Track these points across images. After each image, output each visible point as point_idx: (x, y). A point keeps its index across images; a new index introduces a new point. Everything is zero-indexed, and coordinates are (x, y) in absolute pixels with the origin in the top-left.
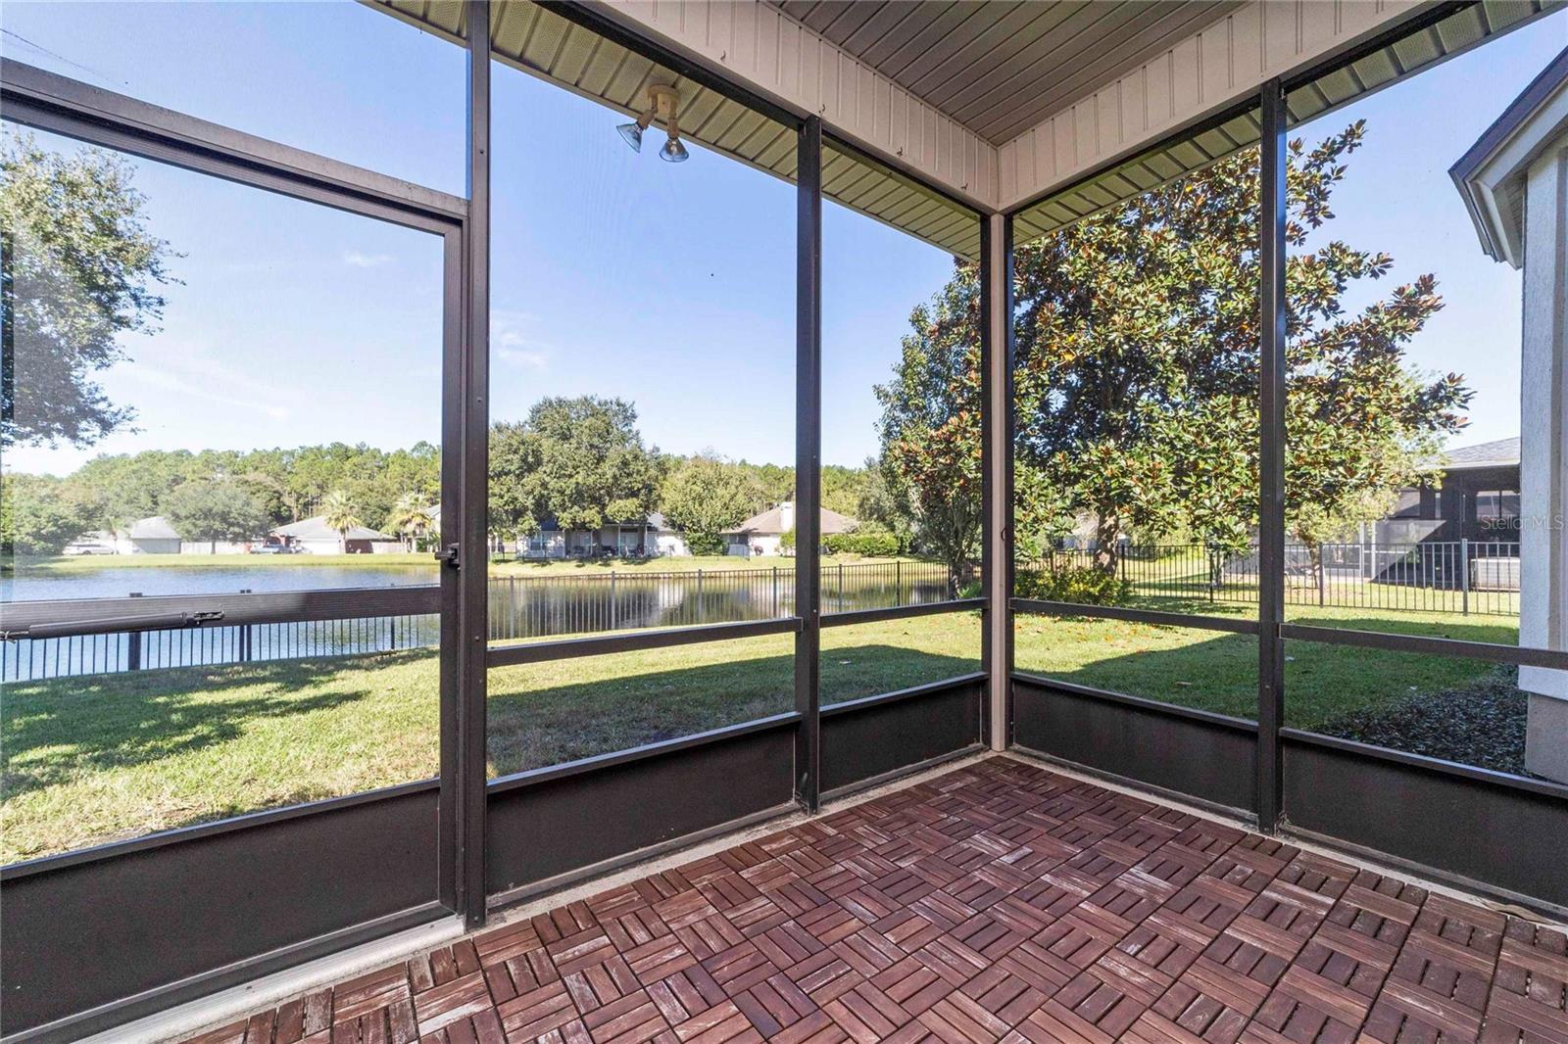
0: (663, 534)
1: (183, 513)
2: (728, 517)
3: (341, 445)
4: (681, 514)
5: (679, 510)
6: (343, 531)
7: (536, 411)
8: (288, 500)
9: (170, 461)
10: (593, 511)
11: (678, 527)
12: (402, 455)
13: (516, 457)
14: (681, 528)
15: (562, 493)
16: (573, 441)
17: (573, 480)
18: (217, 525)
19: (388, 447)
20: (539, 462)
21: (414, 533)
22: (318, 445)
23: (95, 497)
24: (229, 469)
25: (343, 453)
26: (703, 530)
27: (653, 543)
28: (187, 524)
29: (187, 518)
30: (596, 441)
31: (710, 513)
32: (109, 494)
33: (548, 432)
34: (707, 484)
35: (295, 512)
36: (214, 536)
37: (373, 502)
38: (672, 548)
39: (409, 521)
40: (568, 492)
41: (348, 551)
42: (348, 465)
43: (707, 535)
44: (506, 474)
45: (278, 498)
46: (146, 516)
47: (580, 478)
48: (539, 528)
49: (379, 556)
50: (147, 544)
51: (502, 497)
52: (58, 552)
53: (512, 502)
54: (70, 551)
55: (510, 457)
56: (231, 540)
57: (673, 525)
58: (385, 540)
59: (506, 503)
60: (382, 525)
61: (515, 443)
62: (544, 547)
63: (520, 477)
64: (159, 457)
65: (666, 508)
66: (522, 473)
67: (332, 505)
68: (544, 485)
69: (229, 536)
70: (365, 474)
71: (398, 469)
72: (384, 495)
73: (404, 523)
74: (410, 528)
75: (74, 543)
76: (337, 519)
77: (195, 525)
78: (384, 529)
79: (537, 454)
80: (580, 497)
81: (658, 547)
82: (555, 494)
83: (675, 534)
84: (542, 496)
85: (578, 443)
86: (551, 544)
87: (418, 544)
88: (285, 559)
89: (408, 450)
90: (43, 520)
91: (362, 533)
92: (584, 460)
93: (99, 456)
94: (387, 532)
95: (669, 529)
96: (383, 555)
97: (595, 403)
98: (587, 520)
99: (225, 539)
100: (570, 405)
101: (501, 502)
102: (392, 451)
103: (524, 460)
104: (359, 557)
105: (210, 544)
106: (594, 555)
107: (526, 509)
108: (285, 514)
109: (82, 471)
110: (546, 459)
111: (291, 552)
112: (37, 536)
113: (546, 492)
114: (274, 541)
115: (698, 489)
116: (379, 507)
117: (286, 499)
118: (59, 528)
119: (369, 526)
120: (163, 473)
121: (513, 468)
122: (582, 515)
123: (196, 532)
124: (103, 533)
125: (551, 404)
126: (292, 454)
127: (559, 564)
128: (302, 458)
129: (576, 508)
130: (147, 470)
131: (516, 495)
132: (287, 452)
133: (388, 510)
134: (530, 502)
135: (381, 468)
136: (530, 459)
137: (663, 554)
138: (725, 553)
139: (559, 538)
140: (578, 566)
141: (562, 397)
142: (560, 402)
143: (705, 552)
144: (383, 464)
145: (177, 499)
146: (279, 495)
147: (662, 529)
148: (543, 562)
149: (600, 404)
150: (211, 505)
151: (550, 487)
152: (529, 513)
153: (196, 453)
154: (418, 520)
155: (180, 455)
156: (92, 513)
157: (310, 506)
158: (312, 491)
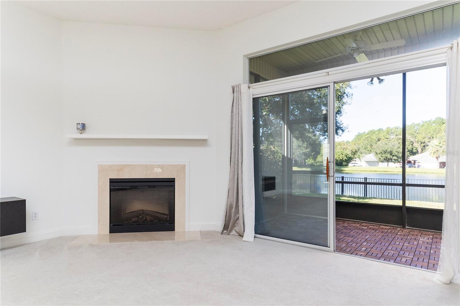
1: (378, 152)
3: (440, 118)
6: (437, 158)
8: (416, 145)
9: (377, 133)
18: (389, 156)
22: (430, 120)
23: (355, 148)
24: (395, 134)
28: (379, 156)
29: (379, 154)
32: (360, 146)
35: (419, 150)
36: (388, 160)
42: (442, 127)
45: (412, 144)
46: (370, 153)
50: (370, 163)
52: (347, 165)
54: (350, 165)
56: (393, 162)
64: (373, 132)
67: (432, 146)
69: (393, 160)
75: (351, 163)
76: (434, 153)
77: (382, 156)
90: (344, 155)
93: (358, 134)
99: (392, 161)
105: (387, 163)
108: (414, 151)
109: (354, 139)
111: (415, 167)
114: (409, 162)
118: (347, 158)
120: (375, 137)
123: (382, 159)
124: (357, 159)
126: (418, 125)
128: (423, 126)
130: (370, 137)
132: (417, 124)
145: (377, 147)
150: (386, 148)
153: (384, 129)
155: (380, 130)
156: (355, 153)
157: (424, 147)
158: (426, 140)
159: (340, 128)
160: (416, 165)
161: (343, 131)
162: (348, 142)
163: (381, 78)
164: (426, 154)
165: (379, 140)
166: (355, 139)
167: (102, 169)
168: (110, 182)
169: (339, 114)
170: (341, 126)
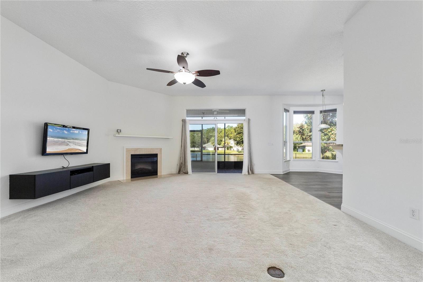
6: (213, 145)
22: (210, 128)
35: (206, 142)
39: (225, 143)
44: (241, 133)
49: (220, 151)
51: (240, 138)
55: (241, 129)
58: (221, 147)
59: (241, 140)
60: (221, 144)
67: (212, 140)
72: (221, 138)
74: (225, 145)
76: (213, 143)
78: (221, 145)
87: (227, 148)
111: (205, 150)
116: (220, 140)
132: (207, 130)
154: (227, 143)
157: (208, 140)
158: (209, 137)
164: (209, 143)
167: (128, 150)
168: (131, 156)
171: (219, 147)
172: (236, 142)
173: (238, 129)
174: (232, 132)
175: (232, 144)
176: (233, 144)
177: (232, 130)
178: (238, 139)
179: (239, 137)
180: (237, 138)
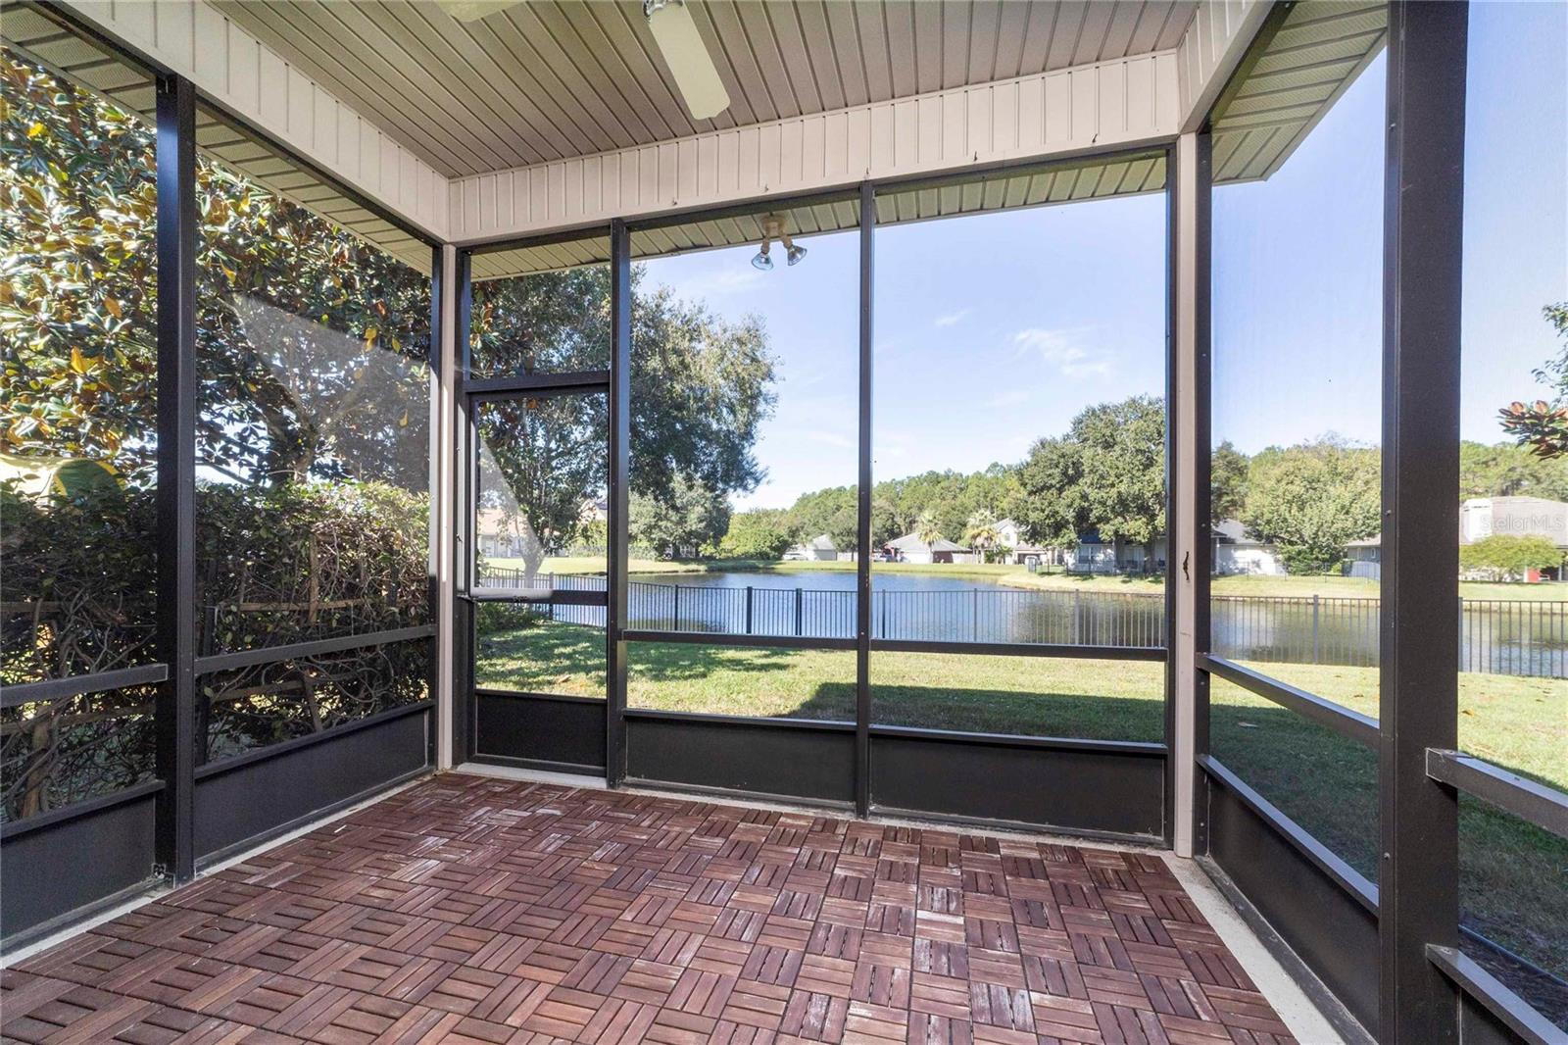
0: (1243, 547)
1: (836, 532)
2: (1349, 524)
3: (934, 473)
4: (1269, 522)
5: (1267, 516)
6: (930, 544)
7: (1078, 422)
8: (899, 520)
9: (835, 495)
10: (1139, 522)
11: (1264, 538)
12: (978, 476)
13: (1056, 471)
14: (1270, 539)
15: (1103, 504)
16: (1116, 448)
17: (1115, 490)
18: (854, 540)
19: (968, 471)
20: (1079, 474)
21: (983, 545)
22: (918, 474)
23: (797, 523)
25: (934, 479)
26: (1304, 542)
27: (1230, 558)
28: (838, 539)
29: (839, 535)
30: (1143, 445)
31: (1315, 520)
32: (806, 521)
33: (1090, 442)
34: (1312, 482)
35: (903, 528)
36: (852, 548)
37: (954, 519)
38: (1257, 564)
39: (979, 535)
40: (1110, 502)
41: (935, 561)
42: (938, 489)
43: (1312, 549)
44: (1048, 488)
45: (892, 519)
46: (822, 534)
47: (1123, 488)
48: (1080, 541)
49: (958, 565)
50: (822, 554)
51: (1043, 511)
52: (780, 558)
53: (1053, 516)
54: (786, 557)
55: (1050, 471)
57: (1259, 536)
58: (962, 552)
59: (1048, 517)
60: (960, 538)
61: (1055, 457)
62: (1093, 561)
63: (1060, 490)
64: (830, 492)
65: (1249, 515)
66: (1063, 486)
67: (923, 523)
68: (1084, 497)
70: (949, 496)
71: (975, 489)
72: (962, 512)
73: (974, 537)
74: (979, 541)
75: (787, 553)
76: (926, 534)
77: (843, 541)
78: (961, 542)
79: (1077, 465)
80: (1123, 506)
81: (1235, 562)
82: (1096, 505)
83: (1262, 548)
84: (1083, 508)
85: (1123, 449)
86: (1100, 557)
87: (987, 555)
88: (892, 566)
89: (983, 472)
90: (774, 538)
91: (945, 545)
92: (1127, 467)
94: (962, 545)
95: (1252, 541)
96: (961, 565)
97: (1145, 403)
98: (1132, 532)
100: (1116, 410)
101: (1042, 516)
102: (971, 474)
103: (1065, 474)
104: (942, 566)
105: (851, 554)
106: (1145, 571)
107: (1067, 522)
108: (896, 531)
110: (1087, 470)
111: (896, 561)
112: (771, 547)
113: (1086, 504)
114: (888, 552)
115: (1297, 488)
116: (959, 523)
117: (898, 519)
118: (781, 542)
119: (951, 540)
120: (831, 503)
121: (1054, 482)
122: (1126, 526)
124: (799, 546)
125: (1094, 411)
126: (902, 483)
127: (1104, 578)
128: (908, 485)
129: (1120, 519)
130: (823, 502)
131: (1057, 508)
132: (899, 482)
133: (964, 525)
134: (1070, 515)
135: (962, 489)
136: (1071, 472)
137: (1242, 571)
138: (1345, 572)
139: (1109, 551)
140: (1124, 582)
141: (1106, 403)
142: (1104, 409)
143: (1308, 571)
144: (962, 484)
145: (834, 522)
146: (892, 516)
147: (1241, 540)
148: (1086, 575)
149: (1150, 403)
150: (851, 526)
151: (1091, 498)
152: (1071, 527)
153: (848, 488)
154: (985, 534)
156: (794, 533)
157: (911, 524)
158: (914, 511)
159: (752, 473)
160: (899, 558)
161: (757, 481)
162: (784, 511)
163: (797, 242)
164: (914, 536)
165: (838, 509)
166: (797, 505)
169: (747, 441)
170: (753, 470)
171: (954, 552)
172: (1023, 528)
173: (1035, 470)
174: (1008, 490)
175: (1007, 538)
176: (1014, 538)
177: (1008, 483)
178: (1033, 516)
179: (1038, 505)
180: (1030, 513)
